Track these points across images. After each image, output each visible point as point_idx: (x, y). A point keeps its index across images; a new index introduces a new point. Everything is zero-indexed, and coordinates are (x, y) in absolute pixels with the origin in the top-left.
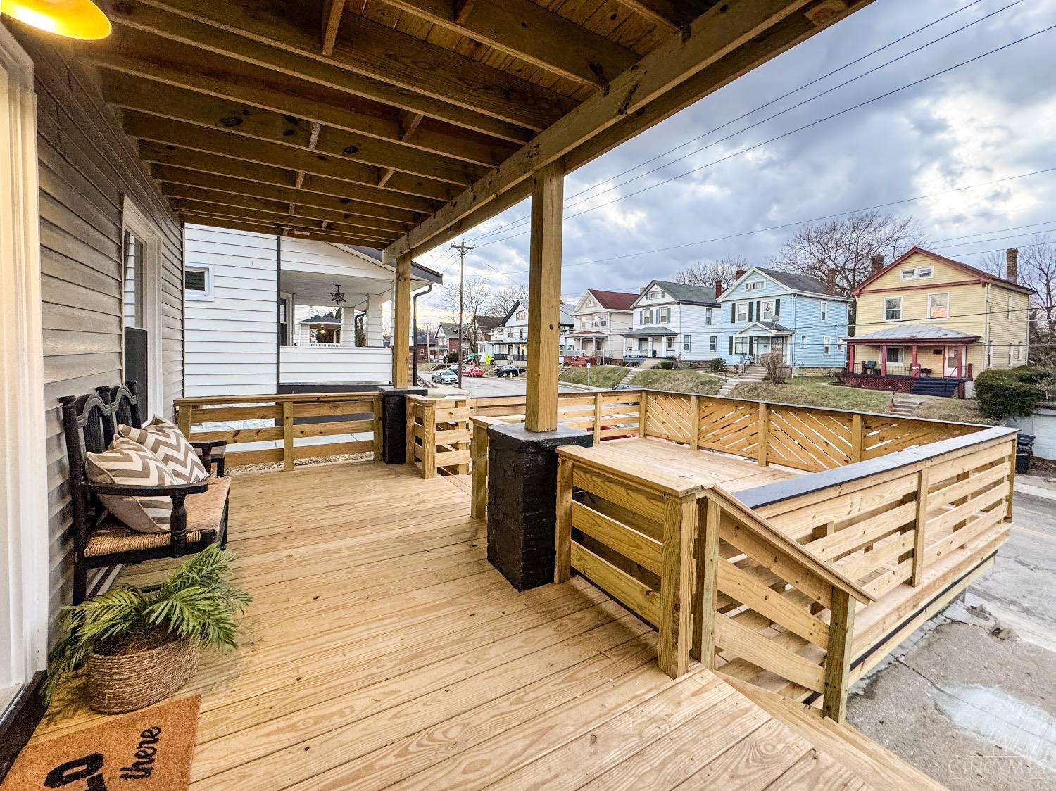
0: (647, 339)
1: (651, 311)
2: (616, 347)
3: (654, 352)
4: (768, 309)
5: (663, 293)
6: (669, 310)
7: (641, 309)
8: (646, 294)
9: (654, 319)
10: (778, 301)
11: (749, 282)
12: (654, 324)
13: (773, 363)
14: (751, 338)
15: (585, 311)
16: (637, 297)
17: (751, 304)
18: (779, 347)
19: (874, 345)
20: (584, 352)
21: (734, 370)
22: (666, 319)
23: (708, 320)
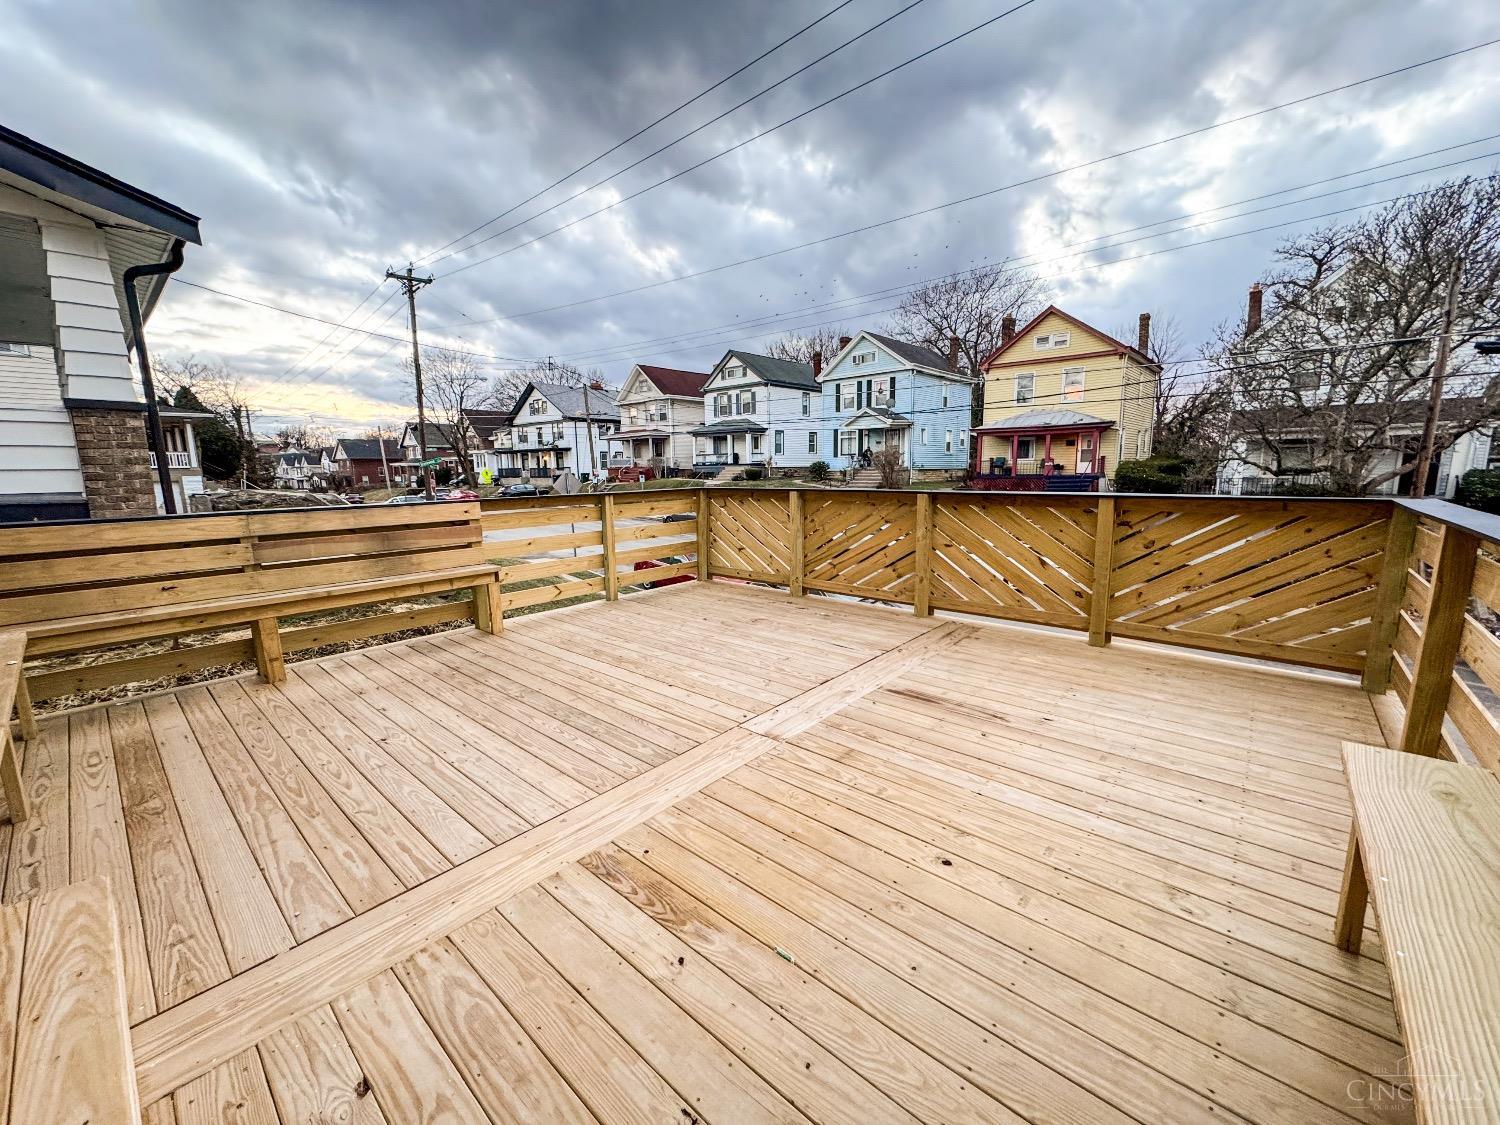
0: (725, 439)
1: (730, 397)
2: (684, 451)
3: (736, 457)
4: (880, 391)
5: (745, 369)
6: (753, 394)
7: (715, 394)
8: (721, 370)
9: (734, 407)
10: (893, 380)
11: (856, 353)
12: (735, 417)
13: (889, 463)
14: (861, 431)
15: (633, 398)
16: (708, 376)
17: (860, 383)
18: (895, 443)
19: (1003, 435)
20: (637, 461)
21: (841, 477)
22: (750, 407)
23: (805, 409)
